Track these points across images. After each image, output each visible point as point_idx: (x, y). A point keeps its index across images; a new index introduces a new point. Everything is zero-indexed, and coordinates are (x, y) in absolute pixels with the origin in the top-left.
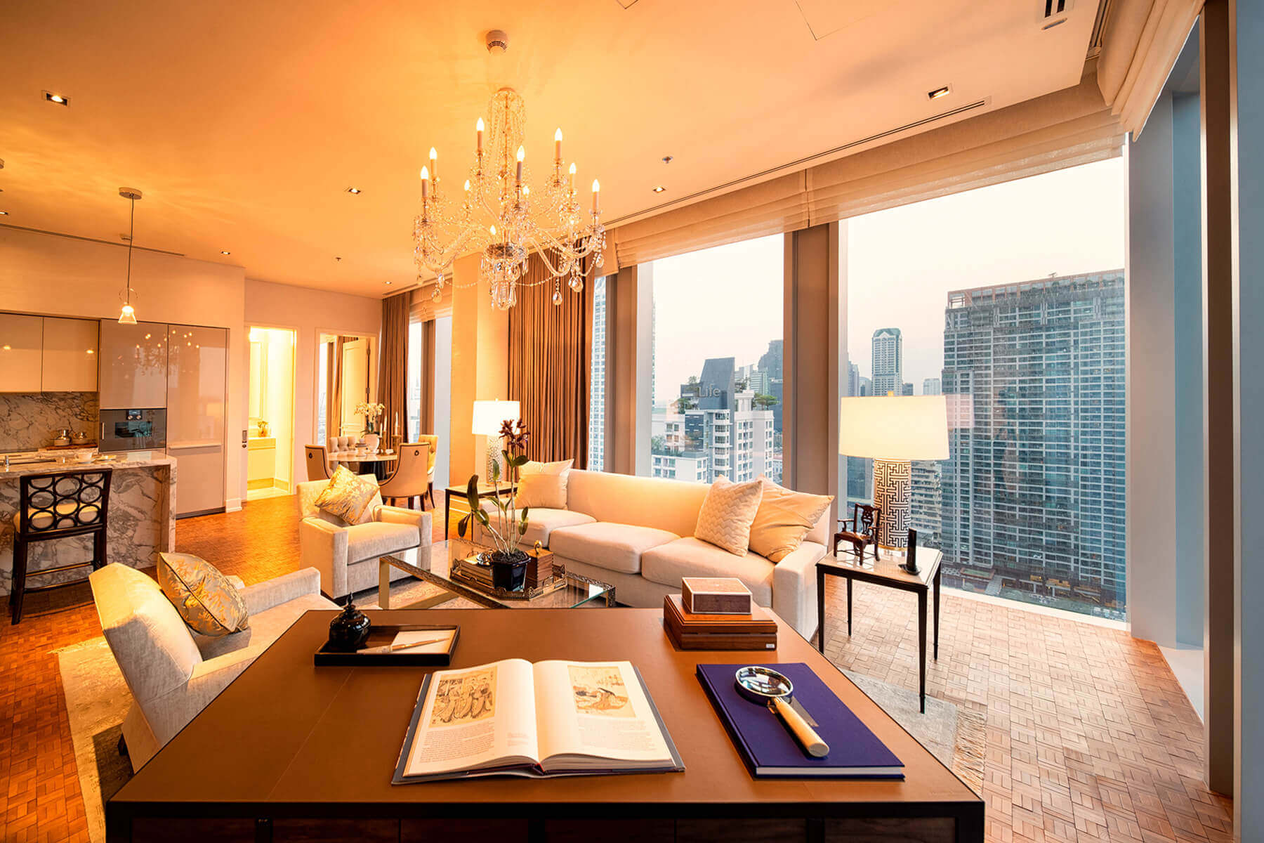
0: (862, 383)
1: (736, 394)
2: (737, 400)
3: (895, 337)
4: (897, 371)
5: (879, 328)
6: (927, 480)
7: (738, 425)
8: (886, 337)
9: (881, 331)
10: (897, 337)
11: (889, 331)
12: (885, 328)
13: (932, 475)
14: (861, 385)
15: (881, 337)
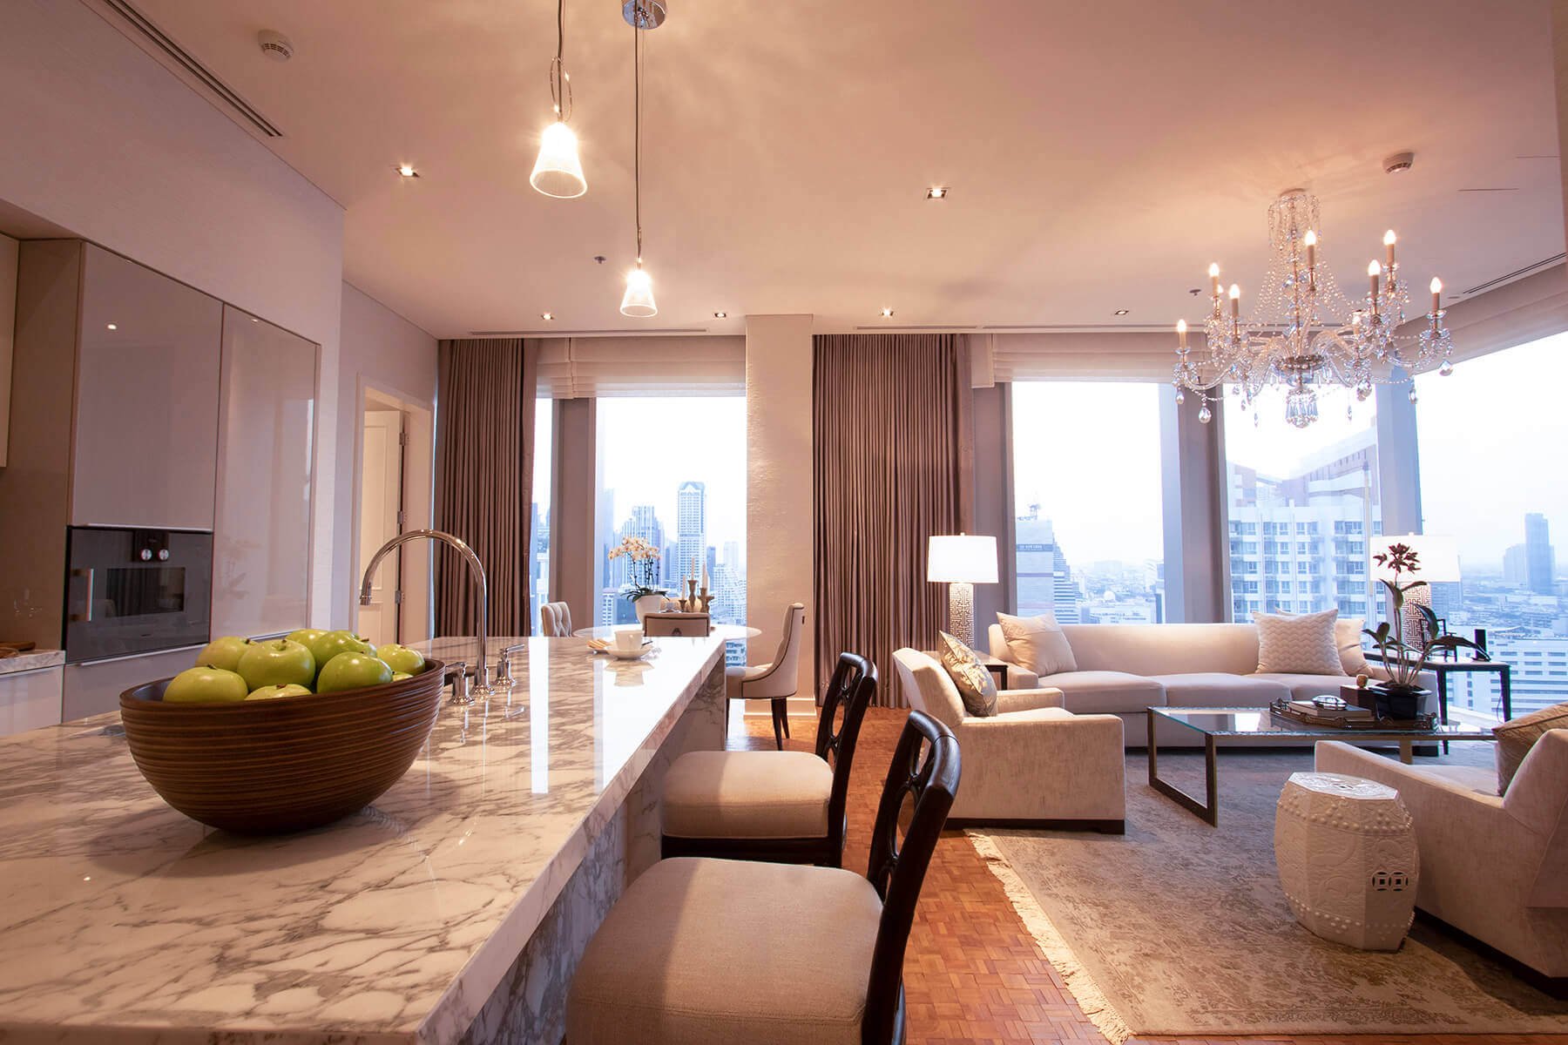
0: (667, 545)
1: (539, 554)
2: (539, 563)
3: (700, 491)
4: (702, 532)
5: (685, 481)
6: (734, 655)
7: (540, 596)
8: (692, 492)
9: (687, 484)
10: (702, 492)
11: (695, 485)
12: (691, 481)
13: (739, 649)
14: (665, 548)
15: (687, 491)
